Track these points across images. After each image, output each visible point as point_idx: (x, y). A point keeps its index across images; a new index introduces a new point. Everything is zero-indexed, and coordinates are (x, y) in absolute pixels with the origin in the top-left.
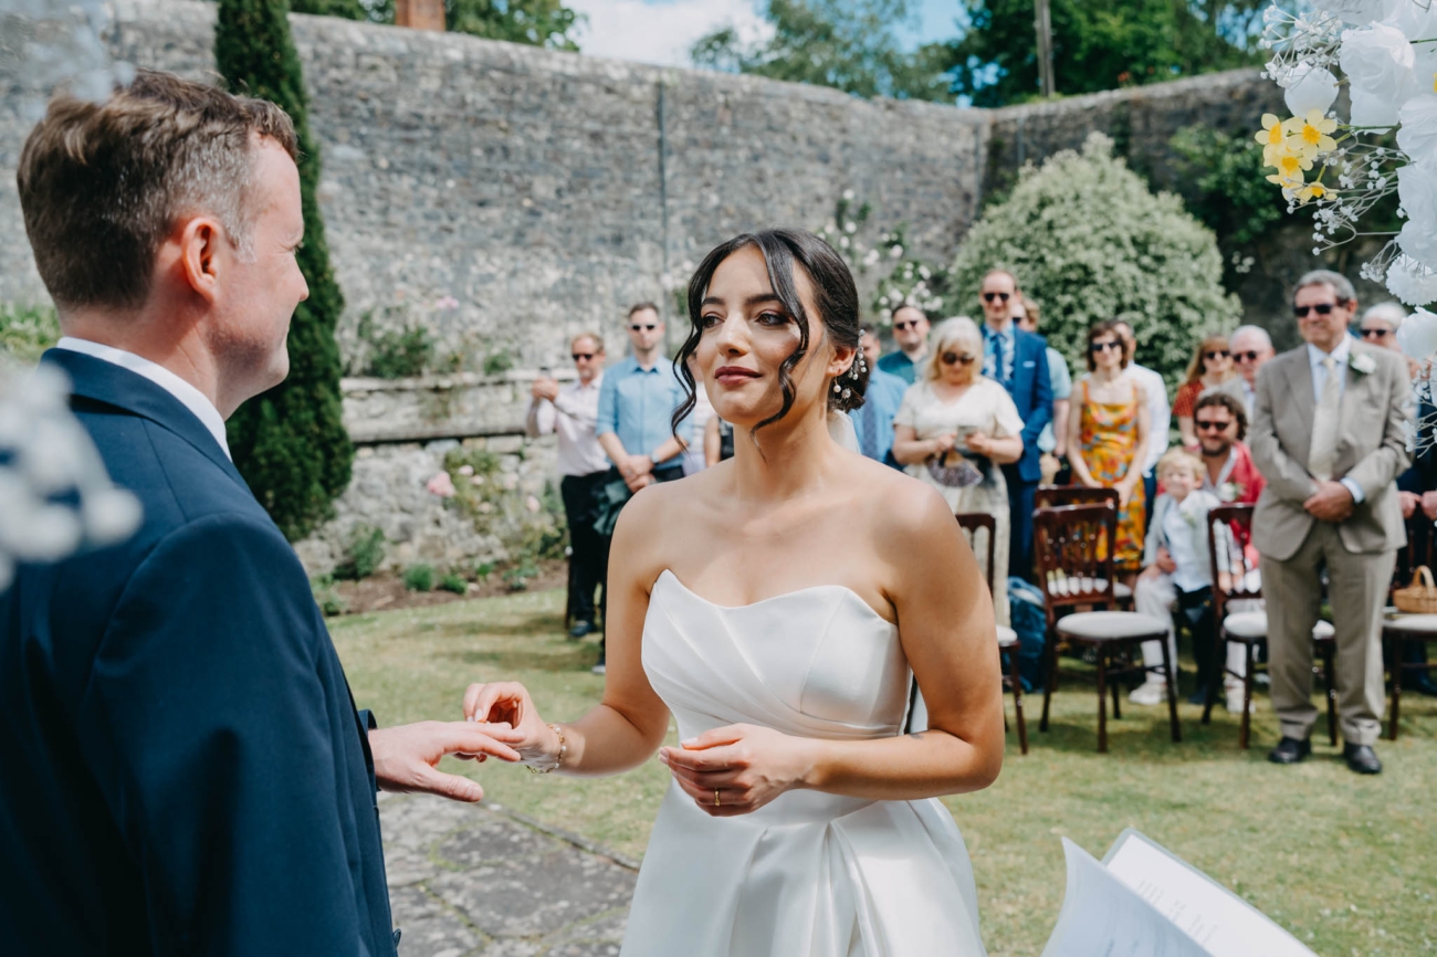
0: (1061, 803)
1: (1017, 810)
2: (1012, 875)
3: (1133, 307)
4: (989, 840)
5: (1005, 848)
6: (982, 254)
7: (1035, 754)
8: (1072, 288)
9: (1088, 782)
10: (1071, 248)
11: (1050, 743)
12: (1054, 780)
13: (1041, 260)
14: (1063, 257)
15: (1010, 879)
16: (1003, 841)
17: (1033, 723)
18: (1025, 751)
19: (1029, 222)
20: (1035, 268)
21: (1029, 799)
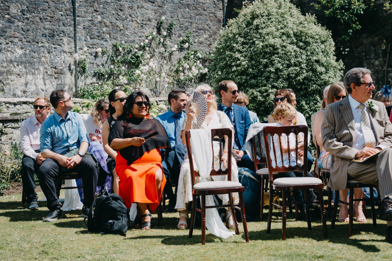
3: (296, 65)
6: (226, 41)
8: (267, 56)
9: (277, 250)
10: (267, 37)
12: (261, 251)
13: (253, 43)
14: (263, 42)
18: (247, 241)
19: (247, 26)
20: (250, 47)
21: (249, 257)
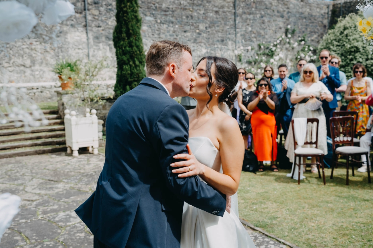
0: (333, 198)
1: (320, 199)
2: (315, 216)
4: (311, 206)
5: (314, 209)
6: (327, 44)
7: (327, 184)
8: (353, 54)
9: (341, 193)
10: (353, 42)
11: (332, 182)
12: (332, 192)
13: (344, 45)
14: (350, 44)
15: (314, 217)
16: (314, 207)
17: (328, 176)
18: (325, 184)
19: (341, 34)
20: (342, 48)
21: (324, 196)
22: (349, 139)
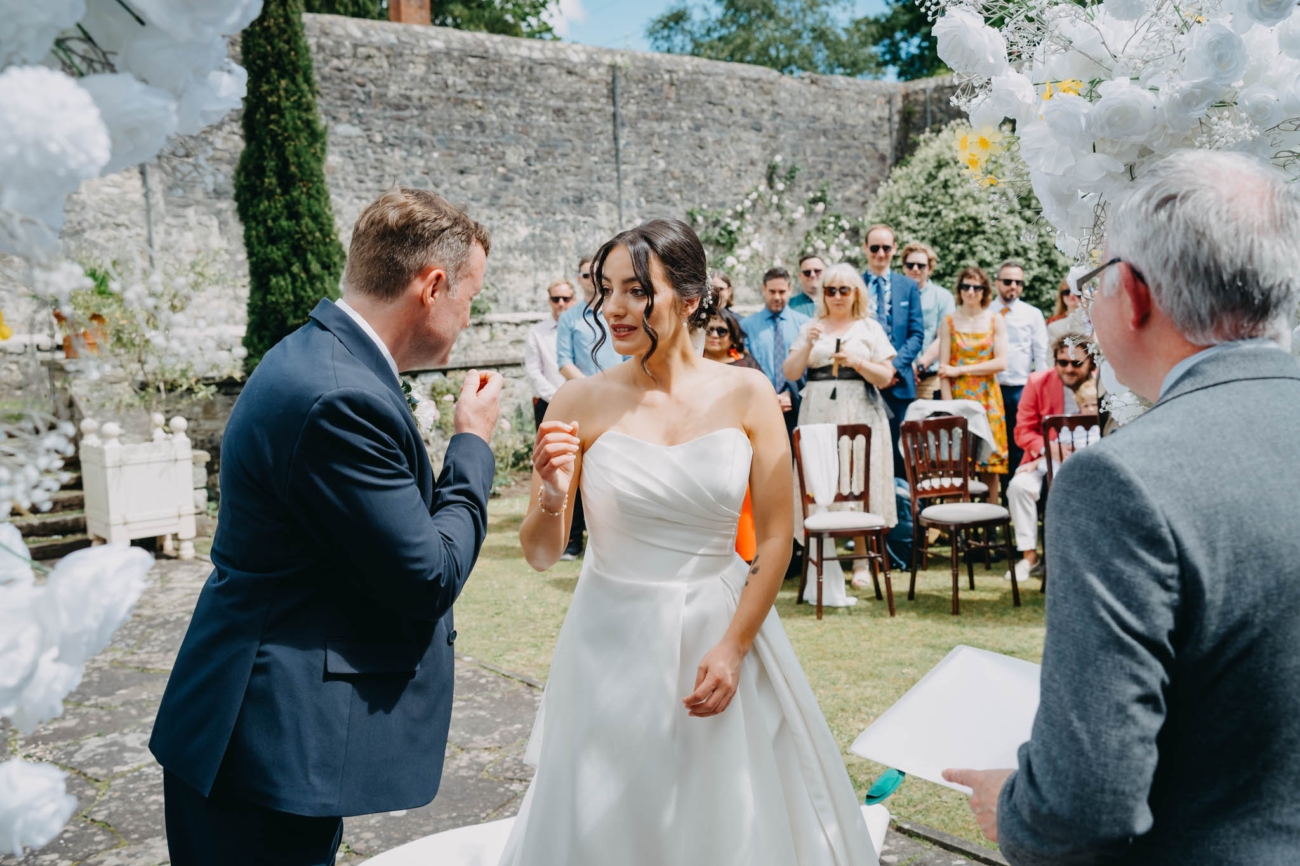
0: (916, 651)
1: (880, 657)
2: (868, 702)
3: (1017, 254)
4: (854, 677)
5: (864, 684)
6: (889, 209)
7: (899, 618)
8: (964, 238)
9: (940, 636)
10: (963, 203)
11: (914, 608)
12: (912, 636)
13: (938, 214)
14: (956, 211)
15: (866, 705)
16: (864, 679)
17: (901, 595)
18: (892, 613)
19: (928, 181)
20: (932, 221)
21: (890, 649)
22: (958, 482)
